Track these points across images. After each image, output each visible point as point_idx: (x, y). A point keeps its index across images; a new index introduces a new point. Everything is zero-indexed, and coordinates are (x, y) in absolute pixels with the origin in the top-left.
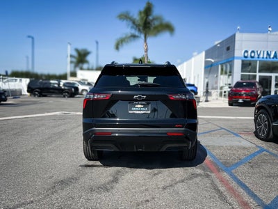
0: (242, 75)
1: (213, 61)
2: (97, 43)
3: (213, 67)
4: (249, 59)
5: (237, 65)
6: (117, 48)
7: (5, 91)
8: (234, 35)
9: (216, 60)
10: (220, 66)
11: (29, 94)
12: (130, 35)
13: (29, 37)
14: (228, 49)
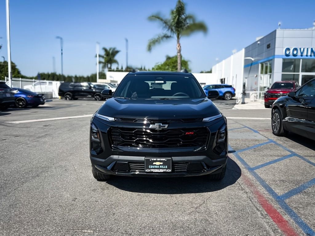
0: (283, 75)
1: (253, 59)
2: (127, 41)
3: (252, 66)
4: (291, 57)
5: (278, 64)
6: (150, 48)
7: (43, 95)
8: (275, 31)
9: (257, 58)
10: (260, 65)
11: (60, 97)
12: (162, 35)
13: (58, 37)
14: (268, 46)
